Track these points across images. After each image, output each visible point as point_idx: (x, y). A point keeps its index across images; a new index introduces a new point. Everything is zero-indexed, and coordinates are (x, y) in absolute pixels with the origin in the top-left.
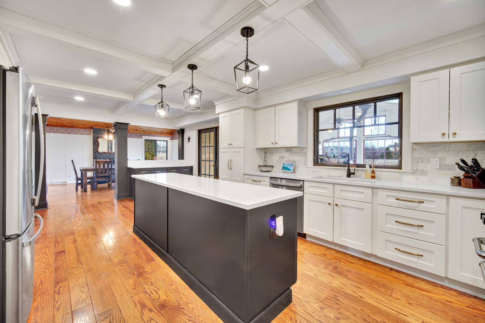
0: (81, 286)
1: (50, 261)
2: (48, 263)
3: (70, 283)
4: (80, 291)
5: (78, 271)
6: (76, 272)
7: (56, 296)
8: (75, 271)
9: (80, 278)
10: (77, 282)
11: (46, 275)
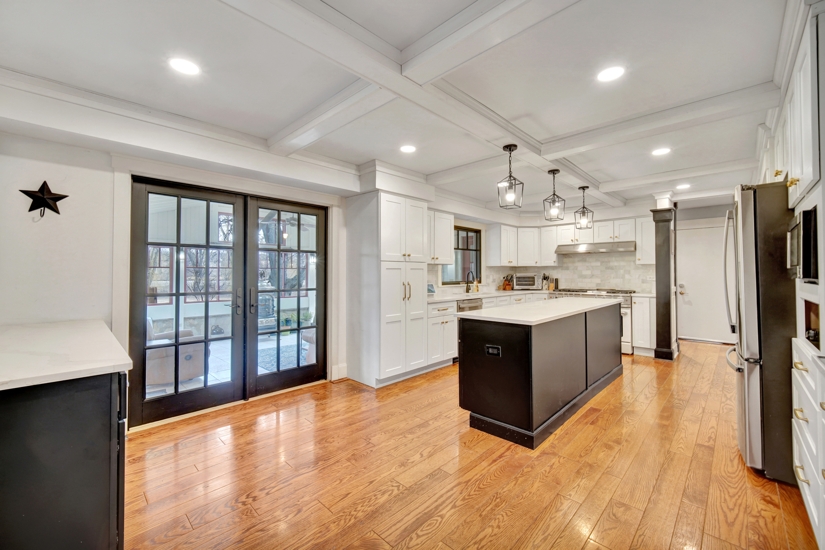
0: (684, 431)
1: (719, 492)
2: (721, 488)
3: (695, 439)
4: (688, 428)
5: (680, 446)
6: (683, 447)
7: (713, 436)
8: (683, 449)
9: (682, 438)
10: (687, 436)
11: (724, 467)
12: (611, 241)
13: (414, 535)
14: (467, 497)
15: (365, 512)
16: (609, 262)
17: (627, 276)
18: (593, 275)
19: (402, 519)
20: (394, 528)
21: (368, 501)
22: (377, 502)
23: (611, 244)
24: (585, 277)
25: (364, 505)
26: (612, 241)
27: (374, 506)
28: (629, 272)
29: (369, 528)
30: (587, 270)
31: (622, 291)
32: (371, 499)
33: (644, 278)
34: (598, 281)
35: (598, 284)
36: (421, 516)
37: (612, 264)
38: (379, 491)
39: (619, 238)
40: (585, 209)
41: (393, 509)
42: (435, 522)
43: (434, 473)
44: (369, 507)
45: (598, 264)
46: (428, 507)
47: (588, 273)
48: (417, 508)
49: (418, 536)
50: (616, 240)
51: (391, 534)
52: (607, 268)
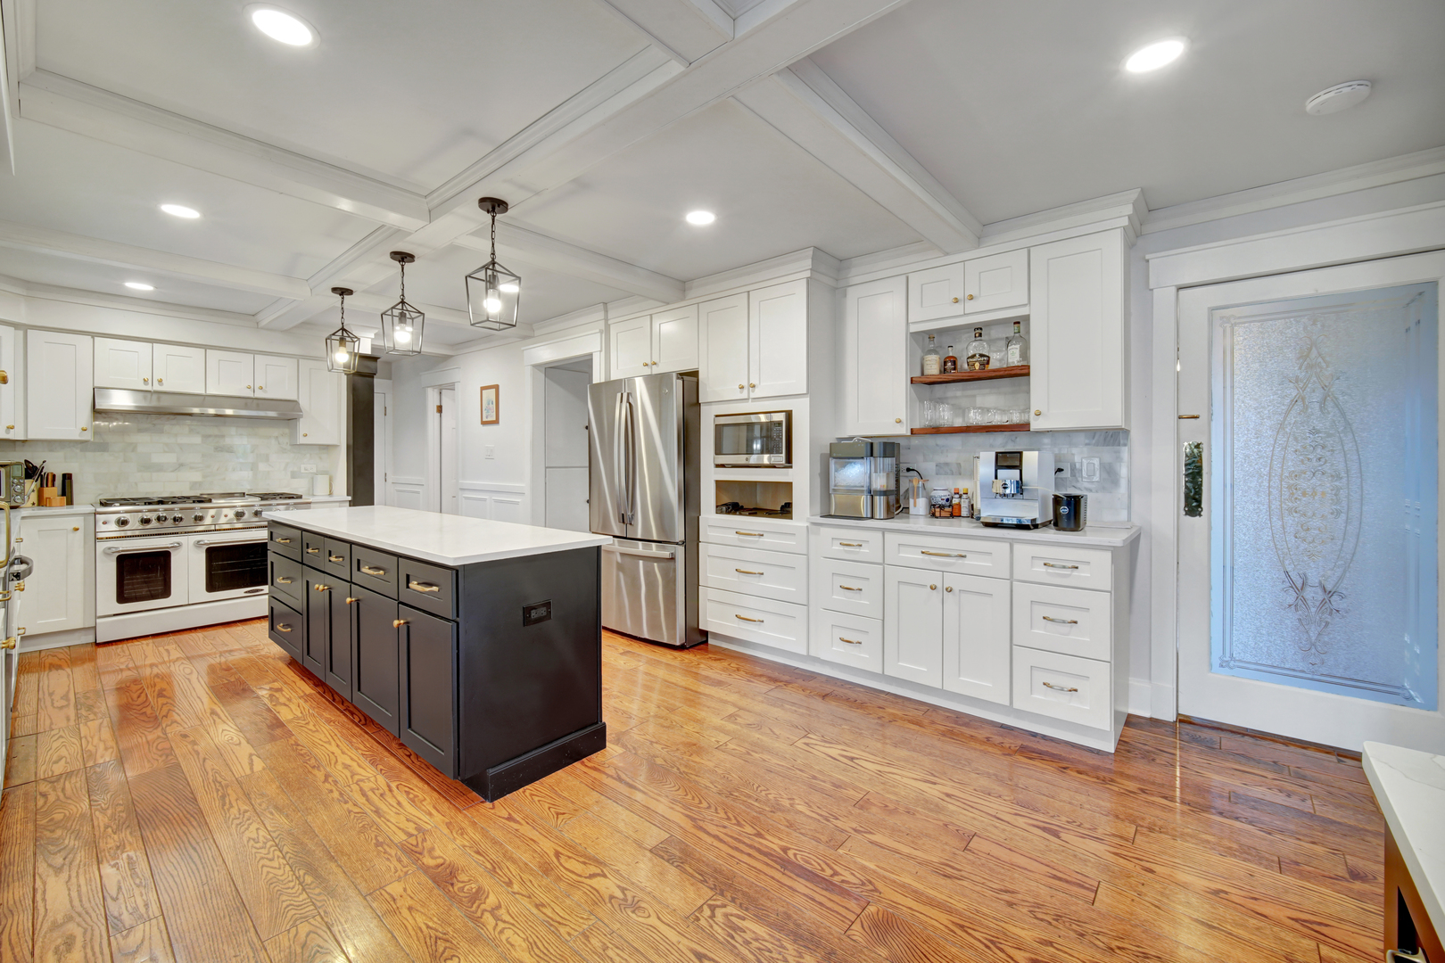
12: (249, 394)
13: (836, 879)
14: (734, 821)
15: (800, 953)
16: (223, 436)
17: (262, 467)
18: (182, 465)
19: (804, 895)
20: (829, 904)
21: (767, 954)
22: (767, 937)
23: (244, 401)
24: (159, 468)
25: (780, 957)
26: (251, 395)
27: (779, 940)
28: (267, 459)
29: (839, 939)
30: (165, 452)
31: (282, 494)
32: (759, 949)
33: (296, 469)
34: (196, 476)
35: (194, 485)
36: (792, 872)
37: (228, 441)
38: (733, 938)
39: (265, 392)
40: (345, 334)
41: (781, 909)
42: (798, 856)
43: (666, 857)
44: (784, 948)
45: (197, 440)
46: (768, 865)
47: (170, 458)
48: (773, 878)
49: (836, 873)
50: (259, 394)
51: (843, 907)
52: (219, 449)
